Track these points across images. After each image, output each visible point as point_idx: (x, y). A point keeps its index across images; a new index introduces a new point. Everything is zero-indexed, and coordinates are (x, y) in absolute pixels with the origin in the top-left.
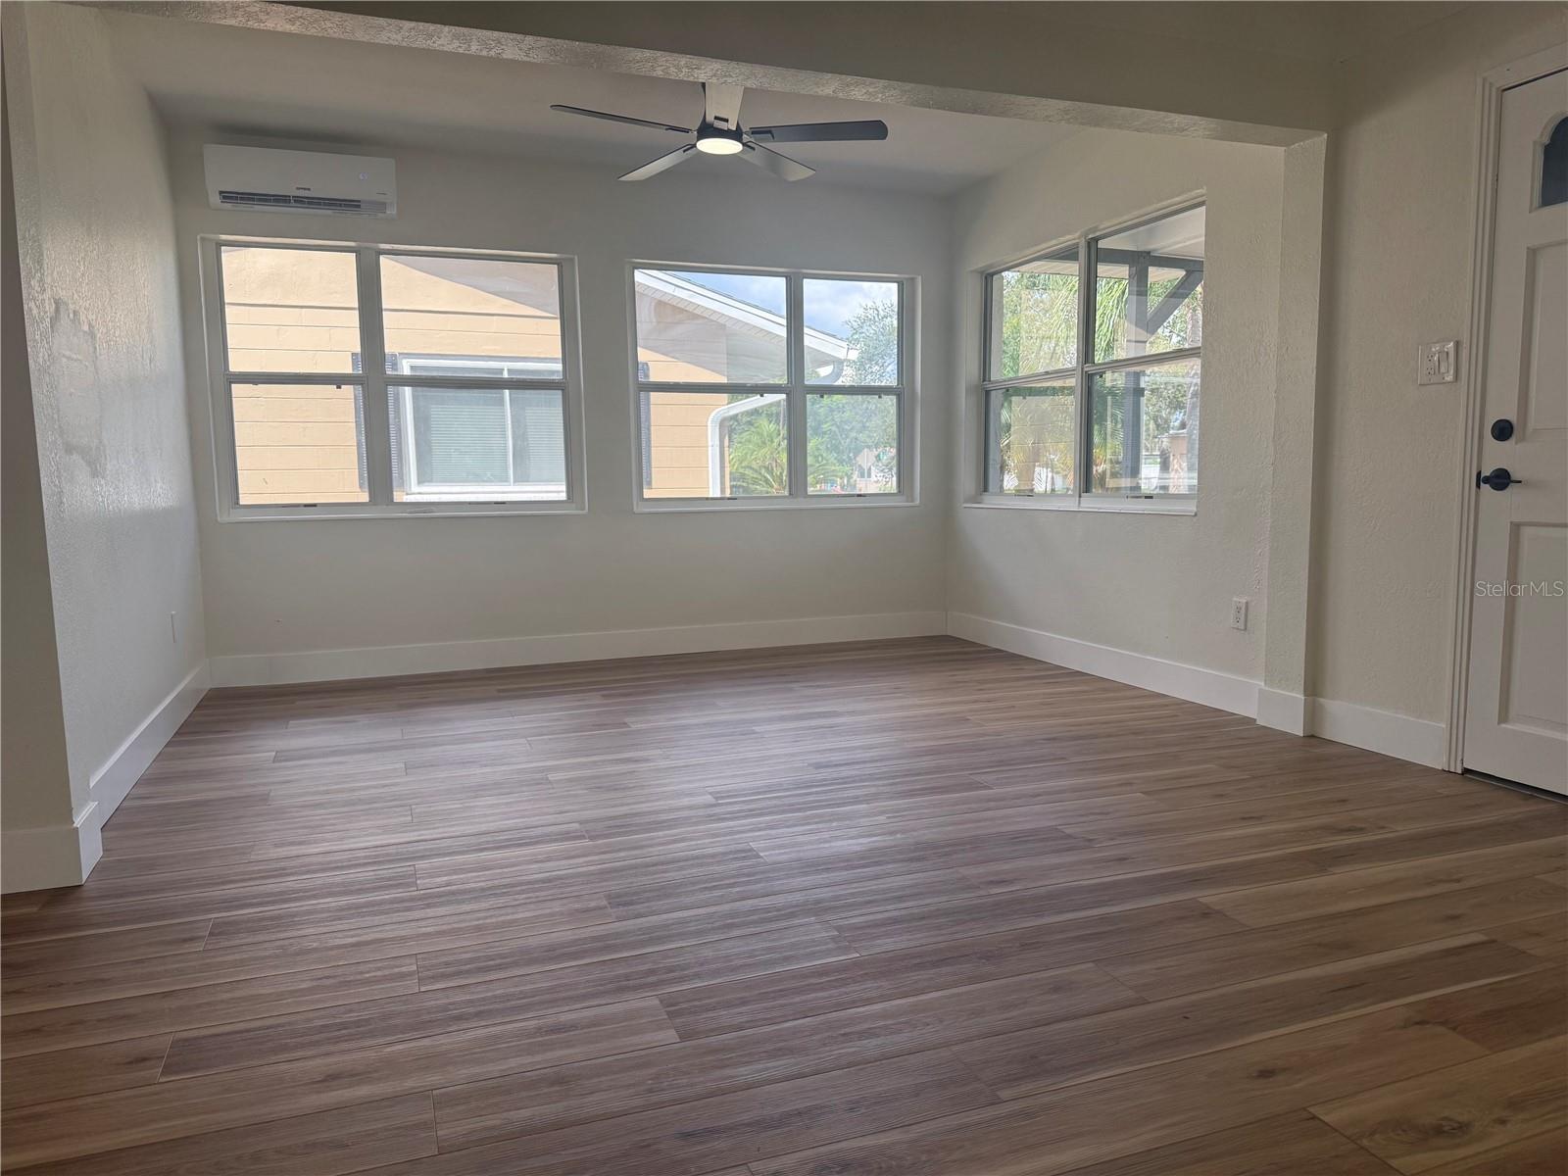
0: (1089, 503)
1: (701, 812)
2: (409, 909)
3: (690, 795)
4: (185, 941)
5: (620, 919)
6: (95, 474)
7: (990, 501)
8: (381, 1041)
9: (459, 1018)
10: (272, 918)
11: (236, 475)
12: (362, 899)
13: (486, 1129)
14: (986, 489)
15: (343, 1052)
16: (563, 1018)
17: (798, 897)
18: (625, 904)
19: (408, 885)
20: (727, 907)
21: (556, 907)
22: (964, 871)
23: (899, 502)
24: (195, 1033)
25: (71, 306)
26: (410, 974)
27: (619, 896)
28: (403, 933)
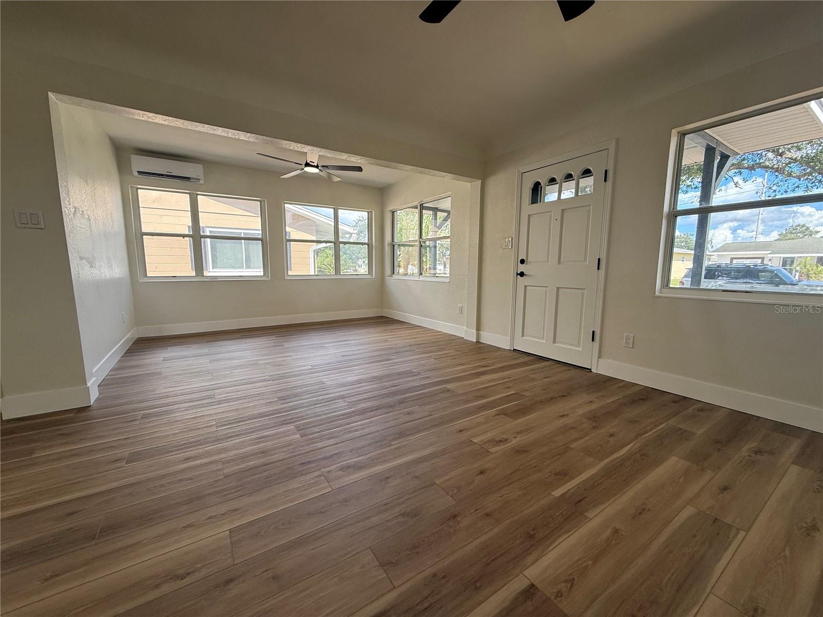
0: (422, 278)
1: (308, 371)
2: (213, 405)
3: (304, 366)
4: (132, 421)
5: (282, 404)
6: (91, 267)
7: (395, 277)
8: (204, 446)
9: (231, 437)
10: (164, 411)
11: (145, 266)
12: (196, 403)
13: (240, 469)
14: (394, 273)
15: (191, 451)
16: (265, 434)
17: (337, 394)
18: (284, 400)
19: (212, 398)
20: (315, 399)
21: (262, 402)
22: (385, 384)
23: (369, 277)
24: (136, 450)
25: (81, 210)
26: (214, 425)
27: (281, 397)
28: (210, 413)
